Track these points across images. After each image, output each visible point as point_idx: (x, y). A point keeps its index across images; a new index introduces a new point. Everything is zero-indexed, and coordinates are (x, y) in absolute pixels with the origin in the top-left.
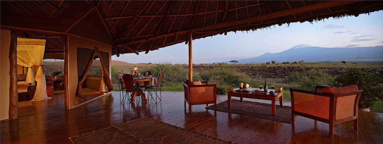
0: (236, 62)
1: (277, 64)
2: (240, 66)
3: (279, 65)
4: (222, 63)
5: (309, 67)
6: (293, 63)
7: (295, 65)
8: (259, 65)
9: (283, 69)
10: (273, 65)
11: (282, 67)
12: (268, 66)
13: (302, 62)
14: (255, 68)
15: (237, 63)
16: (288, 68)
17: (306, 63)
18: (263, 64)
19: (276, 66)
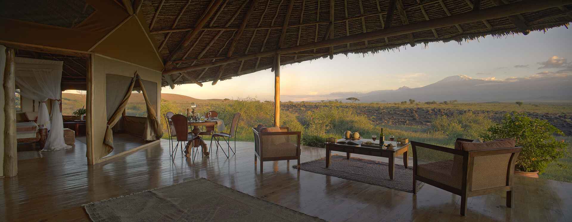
0: (356, 99)
1: (417, 105)
2: (361, 106)
3: (419, 107)
4: (335, 101)
5: (465, 110)
6: (441, 103)
7: (444, 106)
8: (390, 105)
9: (426, 112)
10: (412, 105)
11: (424, 109)
12: (403, 107)
13: (455, 102)
14: (383, 109)
15: (357, 102)
16: (433, 110)
17: (462, 105)
18: (396, 104)
19: (415, 106)
